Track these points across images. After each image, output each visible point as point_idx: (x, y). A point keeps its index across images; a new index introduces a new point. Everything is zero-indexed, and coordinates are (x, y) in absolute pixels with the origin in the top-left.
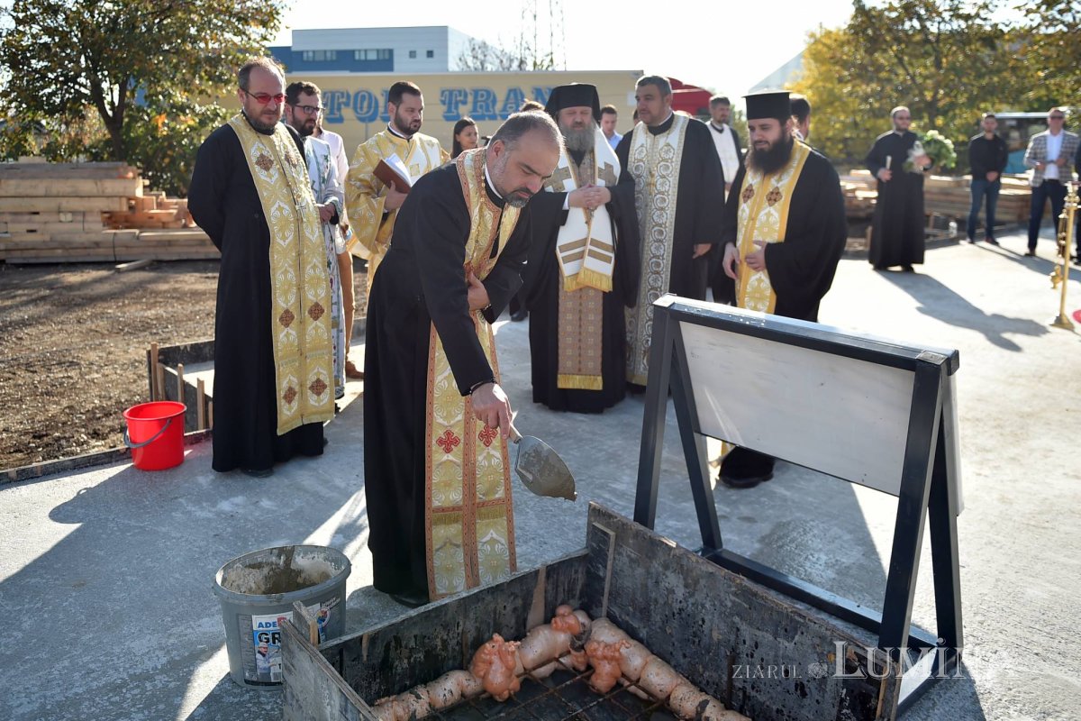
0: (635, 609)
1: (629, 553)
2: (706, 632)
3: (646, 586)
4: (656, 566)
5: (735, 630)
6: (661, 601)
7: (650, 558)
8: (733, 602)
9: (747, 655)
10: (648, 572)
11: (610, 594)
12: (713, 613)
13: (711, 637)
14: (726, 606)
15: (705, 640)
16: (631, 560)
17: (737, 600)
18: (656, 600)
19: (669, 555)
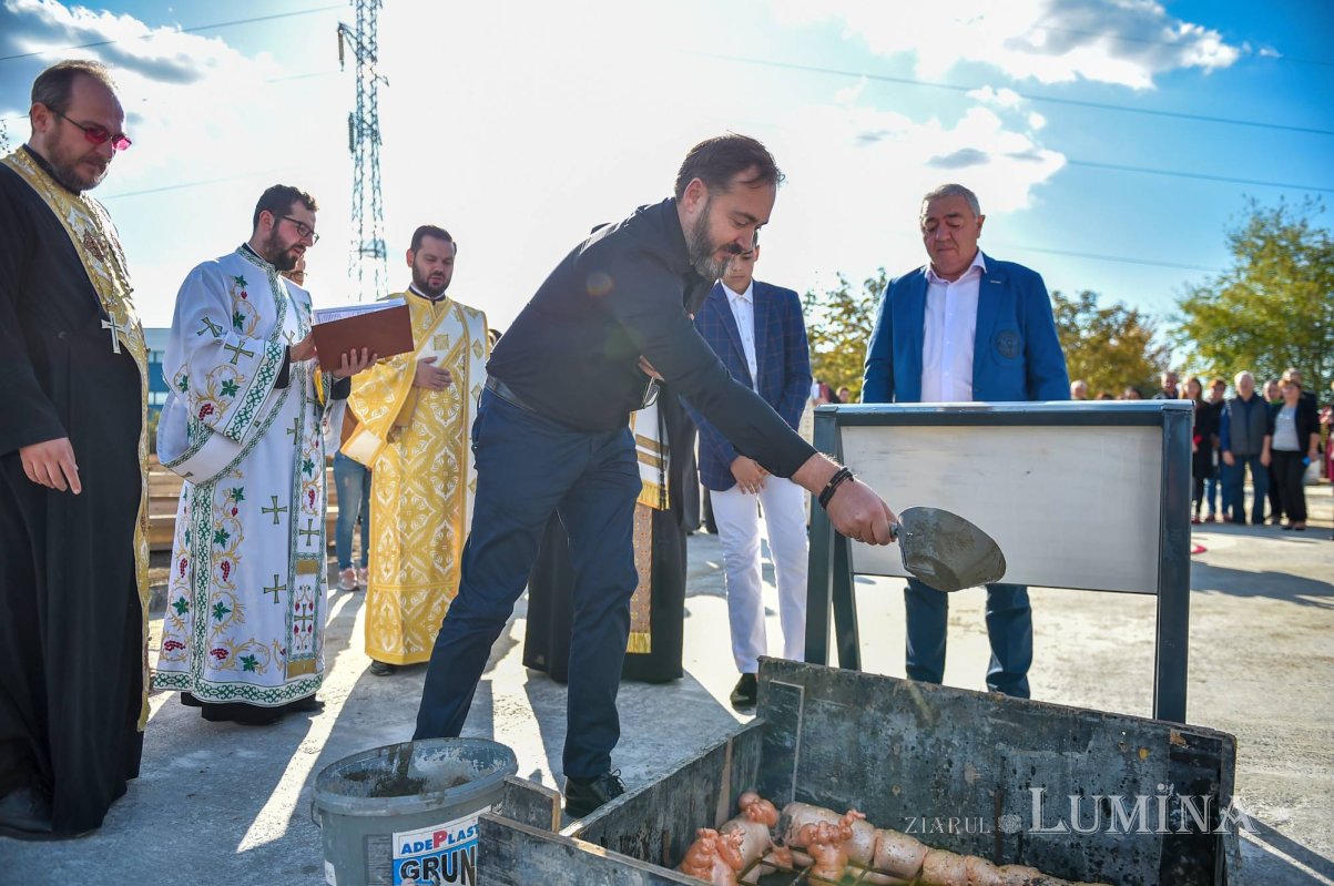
0: (840, 778)
1: (827, 706)
2: (955, 776)
3: (858, 743)
4: (872, 711)
5: (999, 760)
6: (883, 756)
7: (860, 704)
8: (994, 726)
9: (1020, 788)
10: (859, 724)
11: (800, 769)
12: (964, 749)
13: (963, 781)
14: (984, 733)
15: (955, 787)
16: (832, 715)
17: (999, 721)
18: (874, 758)
19: (891, 692)
